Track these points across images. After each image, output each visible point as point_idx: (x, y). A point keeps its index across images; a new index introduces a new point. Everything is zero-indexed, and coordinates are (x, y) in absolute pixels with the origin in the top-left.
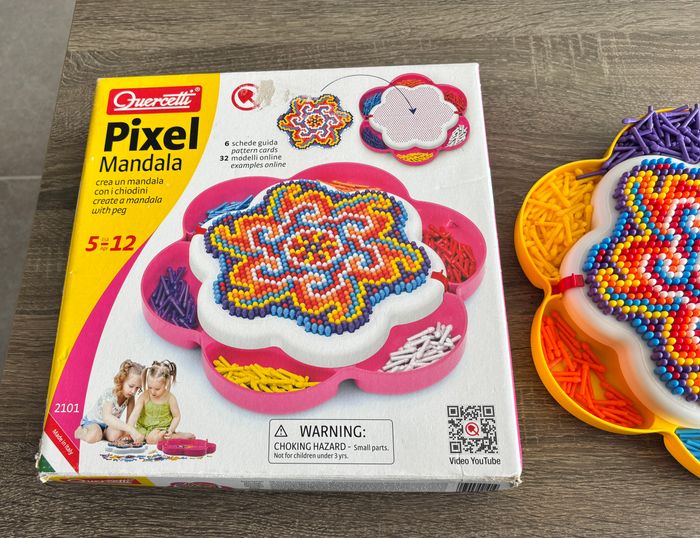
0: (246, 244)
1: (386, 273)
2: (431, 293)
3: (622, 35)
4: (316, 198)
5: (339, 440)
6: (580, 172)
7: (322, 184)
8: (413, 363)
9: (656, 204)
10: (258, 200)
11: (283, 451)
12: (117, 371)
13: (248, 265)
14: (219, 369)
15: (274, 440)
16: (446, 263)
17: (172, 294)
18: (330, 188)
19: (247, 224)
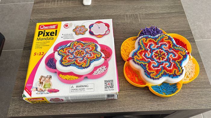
0: (66, 53)
1: (93, 57)
2: (102, 60)
3: (143, 14)
4: (80, 44)
5: (84, 88)
6: (133, 39)
7: (82, 41)
8: (98, 73)
9: (145, 44)
10: (69, 45)
11: (73, 90)
12: (40, 77)
13: (66, 57)
14: (60, 76)
15: (71, 89)
16: (105, 55)
17: (51, 63)
18: (83, 42)
19: (66, 49)
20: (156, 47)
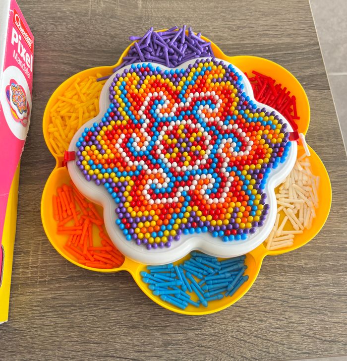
6: (100, 76)
9: (134, 97)
20: (174, 109)
